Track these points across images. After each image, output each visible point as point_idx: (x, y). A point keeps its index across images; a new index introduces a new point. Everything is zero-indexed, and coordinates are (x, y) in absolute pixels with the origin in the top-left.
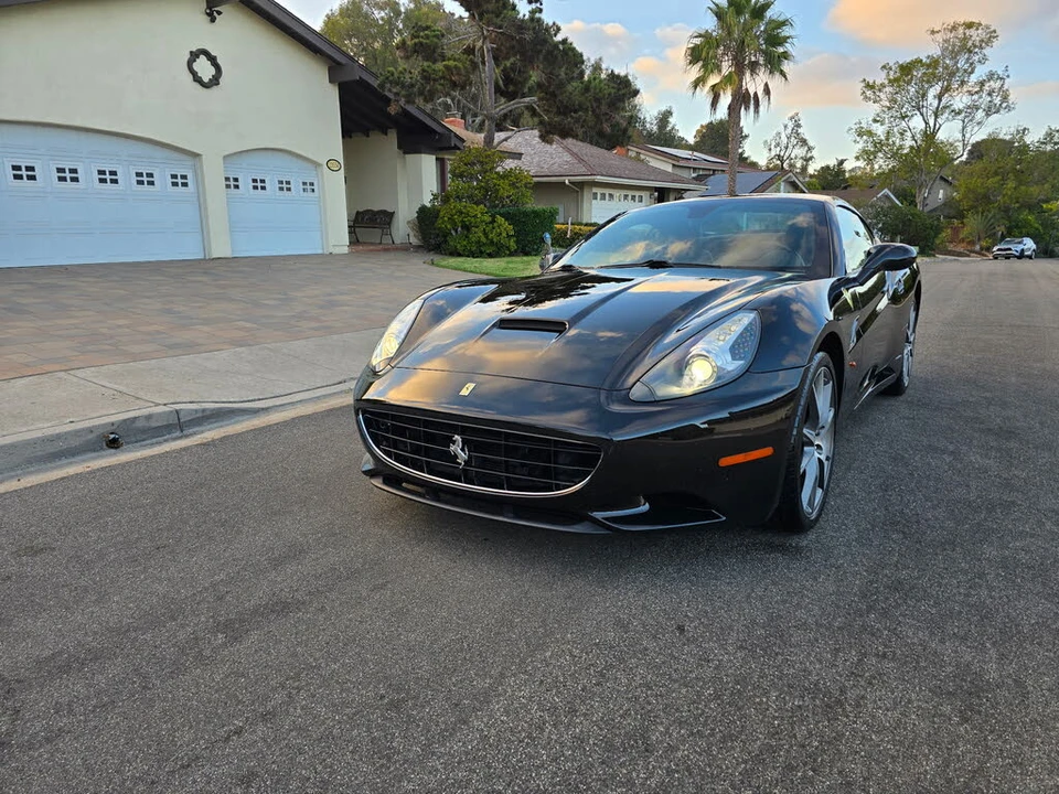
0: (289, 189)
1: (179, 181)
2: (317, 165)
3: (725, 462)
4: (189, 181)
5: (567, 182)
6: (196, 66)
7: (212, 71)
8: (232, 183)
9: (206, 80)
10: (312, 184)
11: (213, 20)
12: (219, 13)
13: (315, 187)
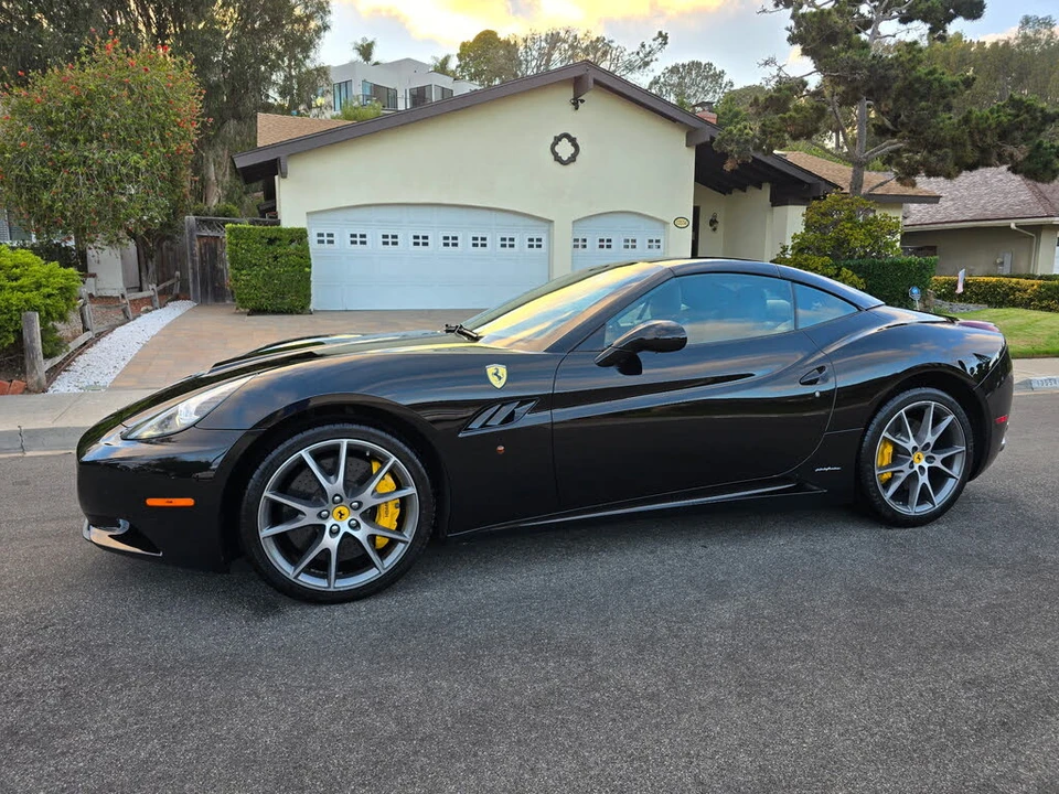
0: (634, 247)
1: (535, 243)
2: (665, 223)
3: (151, 502)
4: (543, 243)
5: (1013, 226)
6: (557, 149)
7: (572, 150)
8: (580, 243)
9: (565, 158)
10: (658, 241)
11: (577, 109)
12: (582, 101)
13: (661, 244)
